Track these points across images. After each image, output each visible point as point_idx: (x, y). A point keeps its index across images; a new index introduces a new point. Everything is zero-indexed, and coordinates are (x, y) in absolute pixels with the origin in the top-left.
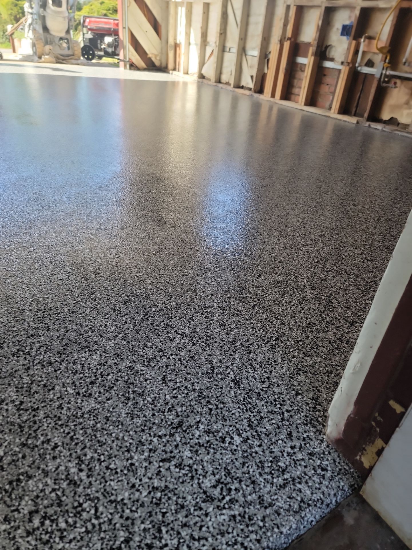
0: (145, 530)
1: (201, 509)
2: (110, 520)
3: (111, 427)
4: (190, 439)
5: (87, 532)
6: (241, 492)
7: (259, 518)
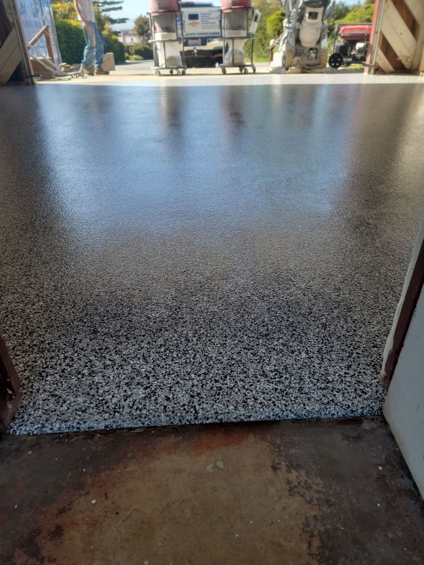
0: (217, 374)
1: (256, 377)
2: (200, 363)
3: (221, 323)
4: (269, 344)
5: (186, 363)
6: (289, 380)
7: (294, 396)
